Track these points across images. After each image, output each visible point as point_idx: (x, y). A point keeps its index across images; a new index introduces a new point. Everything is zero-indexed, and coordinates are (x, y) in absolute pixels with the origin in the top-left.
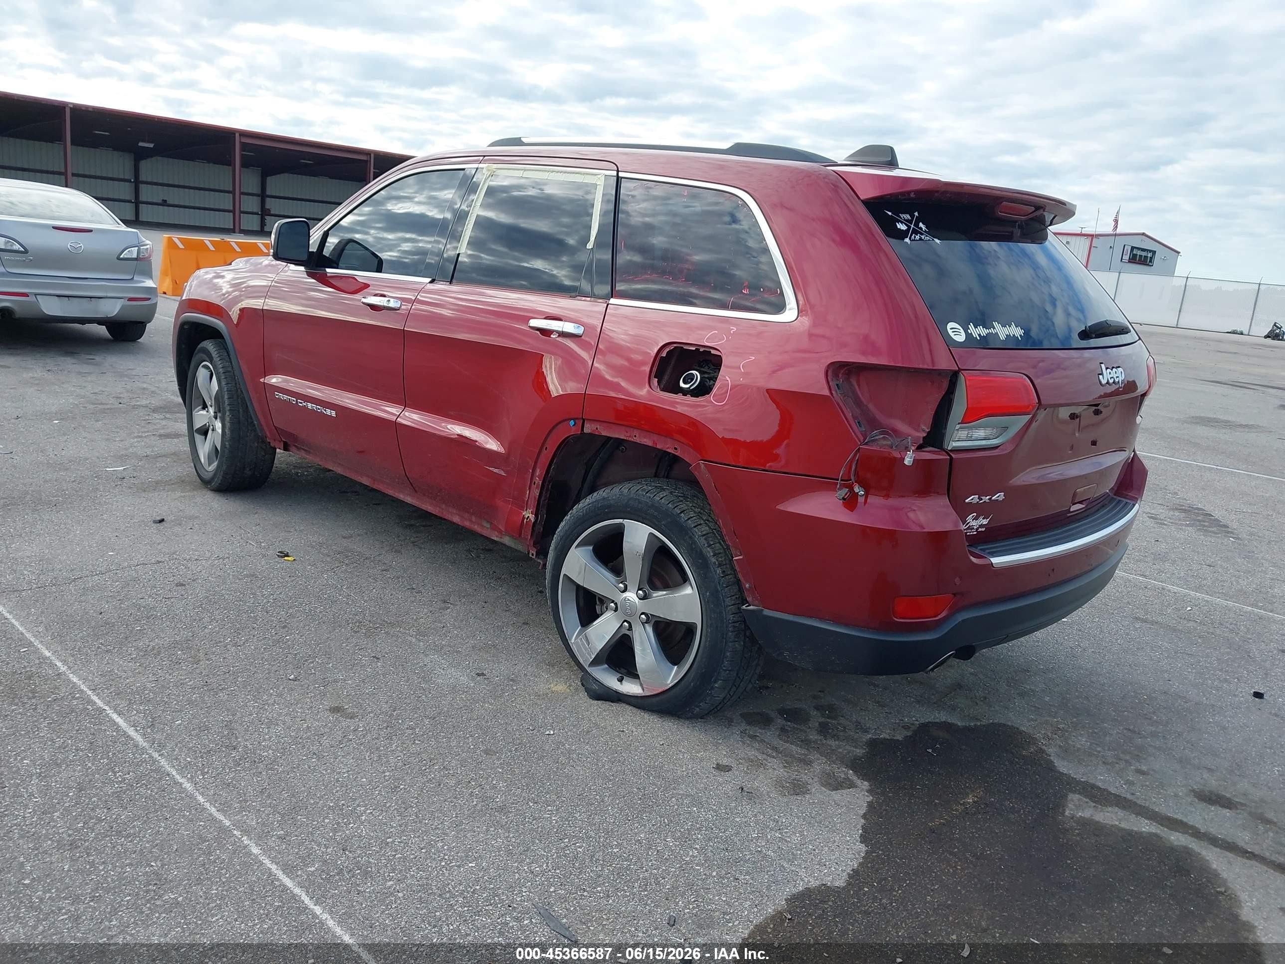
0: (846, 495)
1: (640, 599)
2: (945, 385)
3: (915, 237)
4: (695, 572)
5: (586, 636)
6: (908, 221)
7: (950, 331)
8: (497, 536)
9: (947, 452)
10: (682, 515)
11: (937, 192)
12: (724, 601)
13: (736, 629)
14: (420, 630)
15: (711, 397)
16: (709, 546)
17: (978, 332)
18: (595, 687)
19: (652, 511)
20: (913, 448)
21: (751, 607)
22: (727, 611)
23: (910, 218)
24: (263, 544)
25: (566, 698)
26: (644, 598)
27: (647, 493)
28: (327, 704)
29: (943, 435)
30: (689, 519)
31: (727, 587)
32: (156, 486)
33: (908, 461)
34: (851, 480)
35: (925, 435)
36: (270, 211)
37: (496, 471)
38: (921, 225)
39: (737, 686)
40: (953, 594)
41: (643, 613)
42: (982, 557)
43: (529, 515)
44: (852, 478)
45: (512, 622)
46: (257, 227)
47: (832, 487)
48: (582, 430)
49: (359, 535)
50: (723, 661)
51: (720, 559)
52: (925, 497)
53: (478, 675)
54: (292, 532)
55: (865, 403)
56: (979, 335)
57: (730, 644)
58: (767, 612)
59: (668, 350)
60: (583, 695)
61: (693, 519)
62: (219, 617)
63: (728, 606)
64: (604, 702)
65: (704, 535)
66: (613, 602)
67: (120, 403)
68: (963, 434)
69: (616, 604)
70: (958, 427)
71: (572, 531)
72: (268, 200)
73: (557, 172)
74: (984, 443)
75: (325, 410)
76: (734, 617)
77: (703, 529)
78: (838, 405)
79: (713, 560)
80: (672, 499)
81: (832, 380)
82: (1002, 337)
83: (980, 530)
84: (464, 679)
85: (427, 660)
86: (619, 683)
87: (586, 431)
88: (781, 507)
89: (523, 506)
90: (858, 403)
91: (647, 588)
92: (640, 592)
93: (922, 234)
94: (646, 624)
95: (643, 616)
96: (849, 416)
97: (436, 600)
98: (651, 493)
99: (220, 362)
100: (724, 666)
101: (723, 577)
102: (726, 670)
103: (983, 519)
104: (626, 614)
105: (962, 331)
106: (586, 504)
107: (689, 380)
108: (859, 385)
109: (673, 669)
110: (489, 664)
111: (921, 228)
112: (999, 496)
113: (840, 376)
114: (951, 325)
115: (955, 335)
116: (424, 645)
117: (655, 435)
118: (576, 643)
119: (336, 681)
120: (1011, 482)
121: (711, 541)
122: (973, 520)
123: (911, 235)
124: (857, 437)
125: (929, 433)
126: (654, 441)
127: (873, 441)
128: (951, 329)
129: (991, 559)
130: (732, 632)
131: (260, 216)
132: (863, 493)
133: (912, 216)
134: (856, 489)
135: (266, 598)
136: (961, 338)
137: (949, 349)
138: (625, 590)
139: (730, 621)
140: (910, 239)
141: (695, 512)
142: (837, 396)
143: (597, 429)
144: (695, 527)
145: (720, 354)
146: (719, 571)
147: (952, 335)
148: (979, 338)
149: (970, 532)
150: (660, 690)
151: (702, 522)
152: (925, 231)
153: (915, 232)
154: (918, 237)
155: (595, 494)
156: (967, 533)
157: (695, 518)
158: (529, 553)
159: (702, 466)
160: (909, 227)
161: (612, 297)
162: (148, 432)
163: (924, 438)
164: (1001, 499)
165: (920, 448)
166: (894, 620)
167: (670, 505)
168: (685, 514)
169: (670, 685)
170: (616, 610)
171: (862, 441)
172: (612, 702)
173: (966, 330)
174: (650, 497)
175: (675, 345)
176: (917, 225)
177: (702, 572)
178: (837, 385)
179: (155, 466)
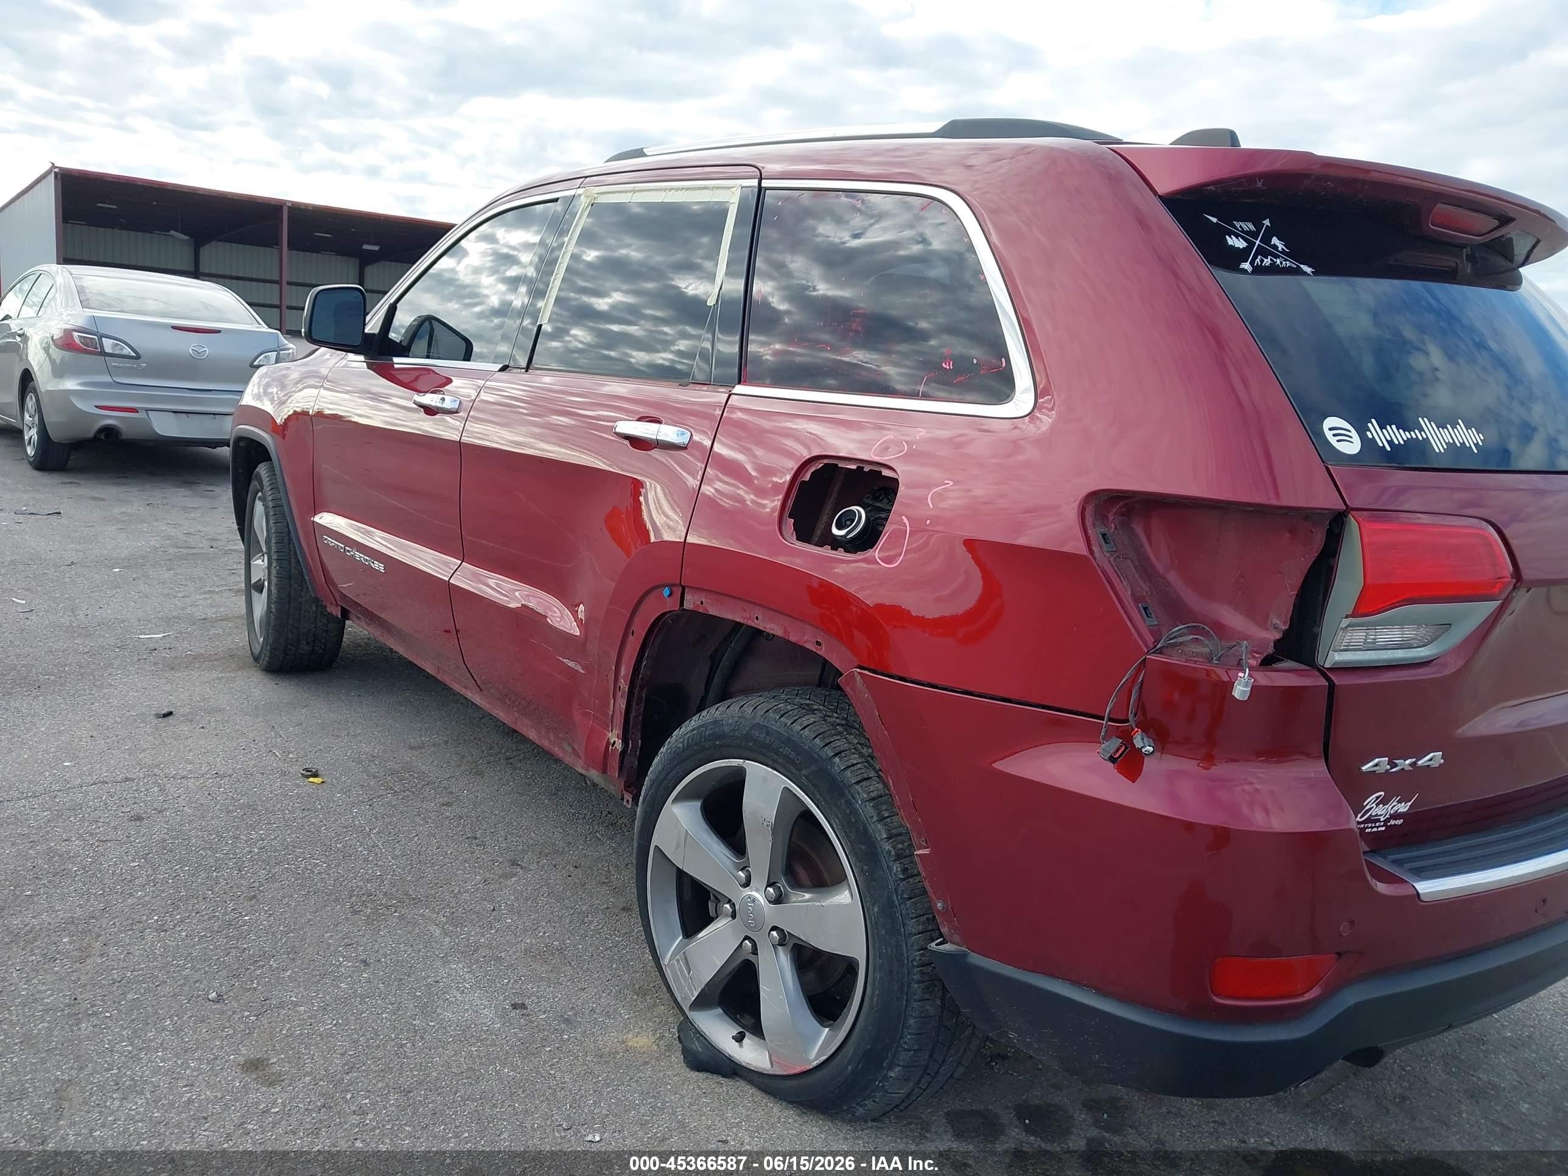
0: (1118, 750)
1: (770, 902)
2: (1319, 539)
3: (1262, 261)
4: (856, 866)
5: (686, 958)
6: (1249, 233)
7: (1329, 435)
8: (582, 767)
9: (1323, 672)
10: (837, 760)
11: (1308, 176)
12: (904, 925)
13: (926, 978)
14: (455, 915)
15: (876, 553)
16: (882, 819)
17: (1386, 436)
18: (697, 1047)
19: (787, 750)
20: (1253, 662)
21: (947, 947)
22: (909, 944)
23: (1252, 228)
24: (291, 756)
25: (646, 1063)
26: (778, 900)
27: (781, 717)
28: (246, 1052)
29: (1314, 639)
30: (848, 767)
31: (911, 898)
32: (196, 661)
33: (1241, 690)
34: (1127, 721)
35: (1278, 636)
37: (571, 664)
38: (1275, 241)
39: (933, 1074)
40: (1337, 953)
41: (774, 928)
42: (1401, 881)
43: (614, 737)
44: (1131, 717)
45: (605, 906)
47: (1090, 736)
48: (682, 604)
49: (434, 745)
50: (902, 1032)
51: (900, 846)
52: (1281, 762)
53: (515, 1006)
54: (341, 737)
55: (1161, 570)
56: (1390, 443)
57: (915, 1005)
58: (976, 959)
59: (813, 469)
60: (677, 1057)
61: (855, 768)
62: (162, 877)
63: (911, 935)
64: (709, 1075)
65: (873, 799)
66: (729, 901)
67: (212, 547)
68: (1358, 636)
69: (733, 905)
70: (1345, 622)
71: (667, 775)
73: (677, 190)
74: (1400, 654)
75: (373, 563)
76: (921, 955)
77: (872, 788)
78: (1104, 572)
79: (887, 846)
80: (822, 730)
81: (1094, 525)
82: (1438, 446)
83: (1392, 822)
84: (488, 1013)
85: (443, 972)
86: (737, 1044)
87: (687, 605)
88: (999, 766)
89: (609, 725)
90: (1147, 571)
91: (783, 883)
92: (771, 890)
93: (1277, 257)
94: (780, 948)
95: (774, 933)
96: (1127, 595)
97: (501, 860)
98: (788, 718)
99: (270, 493)
100: (905, 1043)
101: (904, 879)
102: (906, 1050)
103: (1399, 802)
104: (747, 926)
105: (1354, 433)
106: (690, 728)
107: (848, 523)
108: (1149, 538)
109: (819, 1034)
110: (539, 987)
111: (1275, 247)
112: (1434, 758)
113: (1111, 518)
114: (1330, 422)
115: (1338, 441)
116: (451, 942)
117: (786, 618)
118: (672, 967)
119: (281, 1006)
120: (1459, 731)
121: (886, 810)
122: (1377, 805)
123: (1255, 258)
124: (1141, 636)
125: (1286, 633)
126: (785, 628)
127: (1175, 645)
128: (1330, 429)
129: (1416, 885)
130: (919, 982)
132: (1151, 749)
133: (1259, 226)
134: (1139, 741)
135: (249, 846)
136: (1352, 446)
137: (1327, 468)
138: (747, 884)
139: (915, 963)
140: (1252, 263)
141: (861, 755)
142: (1102, 556)
143: (702, 603)
144: (858, 783)
145: (896, 477)
146: (896, 867)
147: (1333, 440)
148: (1389, 449)
149: (1372, 828)
150: (798, 1070)
151: (872, 774)
152: (1283, 252)
153: (1263, 252)
154: (1267, 262)
155: (704, 713)
156: (1365, 828)
157: (859, 766)
158: (622, 799)
159: (858, 678)
160: (1251, 244)
161: (739, 383)
162: (225, 585)
163: (1277, 643)
164: (1435, 764)
165: (1267, 662)
166: (1214, 1002)
167: (817, 741)
168: (841, 758)
169: (815, 1064)
170: (734, 916)
171: (1151, 646)
172: (723, 1077)
173: (1362, 431)
174: (786, 724)
175: (826, 461)
176: (1266, 240)
177: (865, 868)
178: (1104, 535)
179: (206, 634)
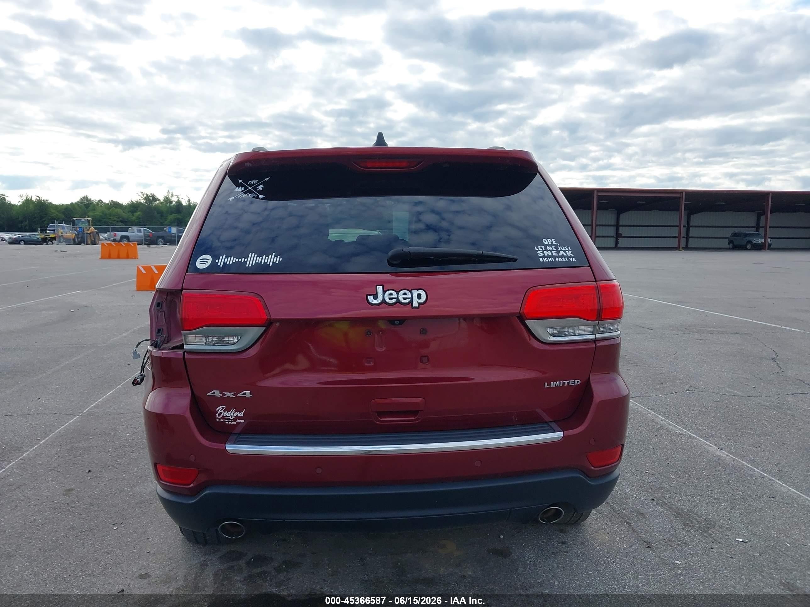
7: (198, 261)
17: (225, 261)
23: (255, 183)
36: (622, 234)
46: (613, 245)
72: (620, 228)
82: (249, 264)
83: (238, 421)
105: (210, 261)
115: (201, 264)
122: (224, 411)
128: (201, 259)
129: (227, 445)
131: (615, 238)
133: (260, 181)
137: (186, 274)
148: (222, 266)
149: (228, 422)
160: (246, 189)
173: (214, 260)
176: (256, 187)
